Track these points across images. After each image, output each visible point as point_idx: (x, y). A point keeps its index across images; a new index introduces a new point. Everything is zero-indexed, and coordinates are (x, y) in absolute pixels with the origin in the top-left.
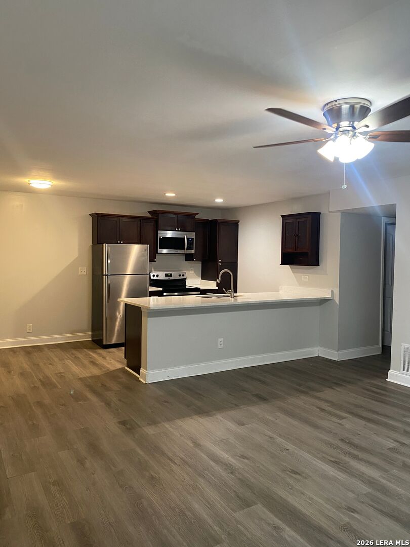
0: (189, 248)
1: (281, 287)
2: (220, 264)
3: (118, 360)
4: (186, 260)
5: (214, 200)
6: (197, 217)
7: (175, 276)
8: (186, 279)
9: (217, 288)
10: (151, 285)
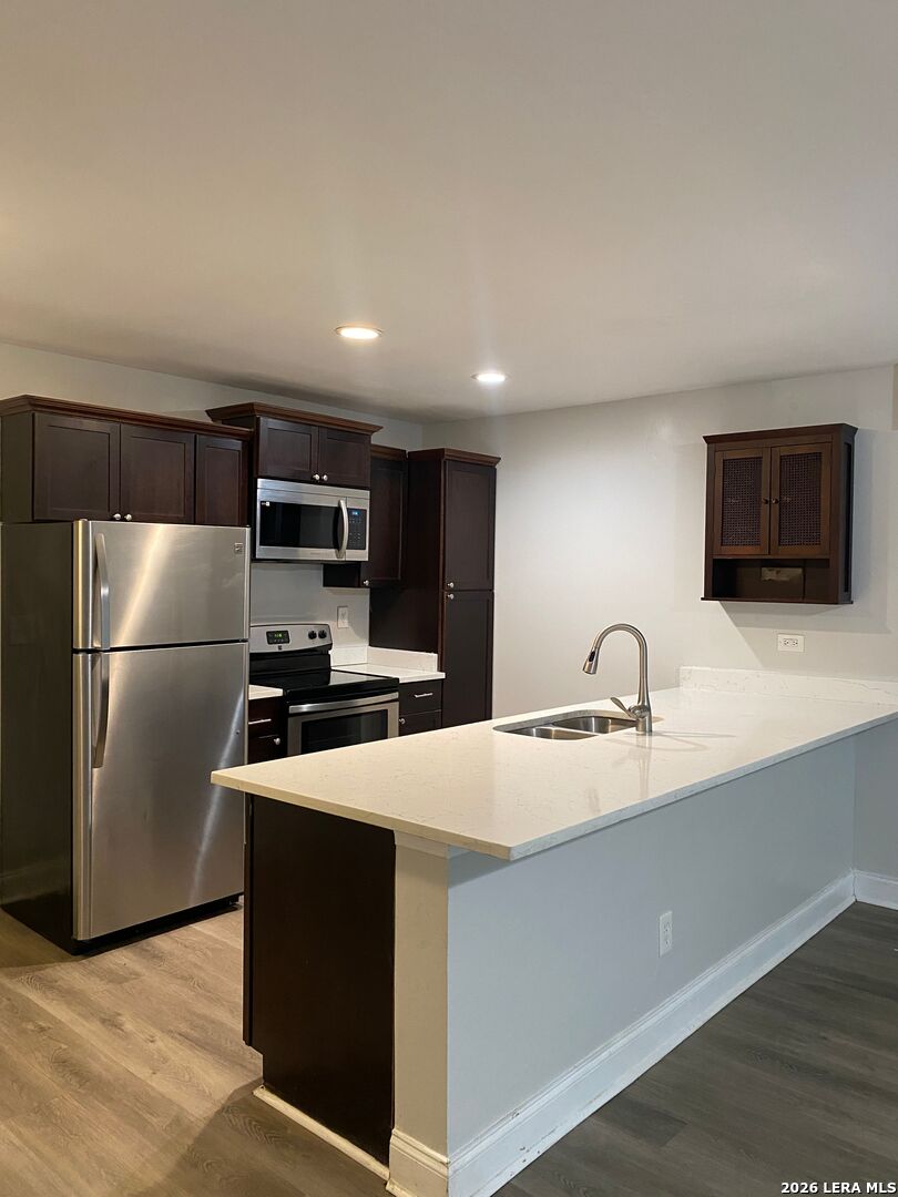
0: (356, 544)
1: (690, 672)
2: (452, 596)
3: (184, 1027)
4: (325, 585)
5: (474, 377)
6: (376, 439)
7: (299, 641)
8: (330, 646)
9: (442, 675)
10: (256, 679)
